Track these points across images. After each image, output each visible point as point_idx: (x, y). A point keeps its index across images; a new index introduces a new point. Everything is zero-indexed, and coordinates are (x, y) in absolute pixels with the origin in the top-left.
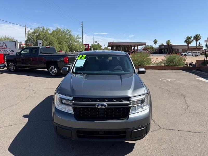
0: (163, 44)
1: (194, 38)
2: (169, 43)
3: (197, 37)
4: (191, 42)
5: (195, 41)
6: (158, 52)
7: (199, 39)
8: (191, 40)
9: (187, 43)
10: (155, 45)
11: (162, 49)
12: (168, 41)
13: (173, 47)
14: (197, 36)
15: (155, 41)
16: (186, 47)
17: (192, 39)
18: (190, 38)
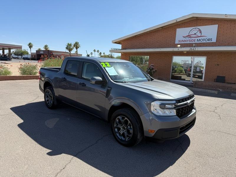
0: (40, 49)
1: (74, 46)
2: (47, 49)
3: (77, 45)
4: (72, 49)
5: (75, 48)
6: (36, 58)
7: (79, 47)
8: (72, 48)
9: (68, 50)
10: (31, 49)
11: (40, 55)
12: (46, 46)
13: (54, 54)
14: (76, 43)
15: (29, 44)
16: (68, 54)
17: (72, 46)
18: (70, 45)
